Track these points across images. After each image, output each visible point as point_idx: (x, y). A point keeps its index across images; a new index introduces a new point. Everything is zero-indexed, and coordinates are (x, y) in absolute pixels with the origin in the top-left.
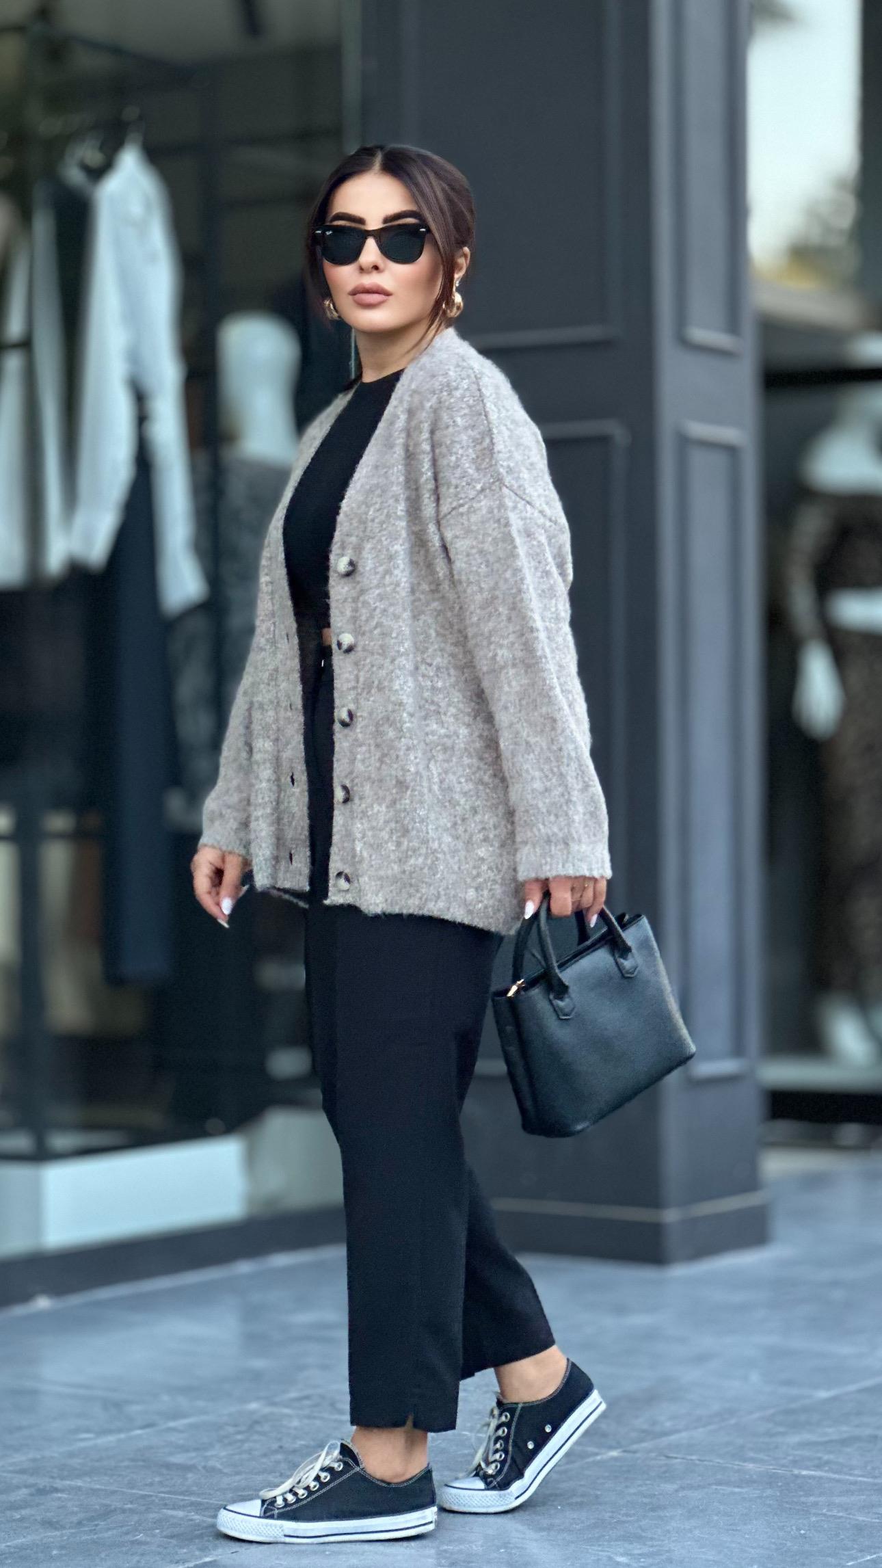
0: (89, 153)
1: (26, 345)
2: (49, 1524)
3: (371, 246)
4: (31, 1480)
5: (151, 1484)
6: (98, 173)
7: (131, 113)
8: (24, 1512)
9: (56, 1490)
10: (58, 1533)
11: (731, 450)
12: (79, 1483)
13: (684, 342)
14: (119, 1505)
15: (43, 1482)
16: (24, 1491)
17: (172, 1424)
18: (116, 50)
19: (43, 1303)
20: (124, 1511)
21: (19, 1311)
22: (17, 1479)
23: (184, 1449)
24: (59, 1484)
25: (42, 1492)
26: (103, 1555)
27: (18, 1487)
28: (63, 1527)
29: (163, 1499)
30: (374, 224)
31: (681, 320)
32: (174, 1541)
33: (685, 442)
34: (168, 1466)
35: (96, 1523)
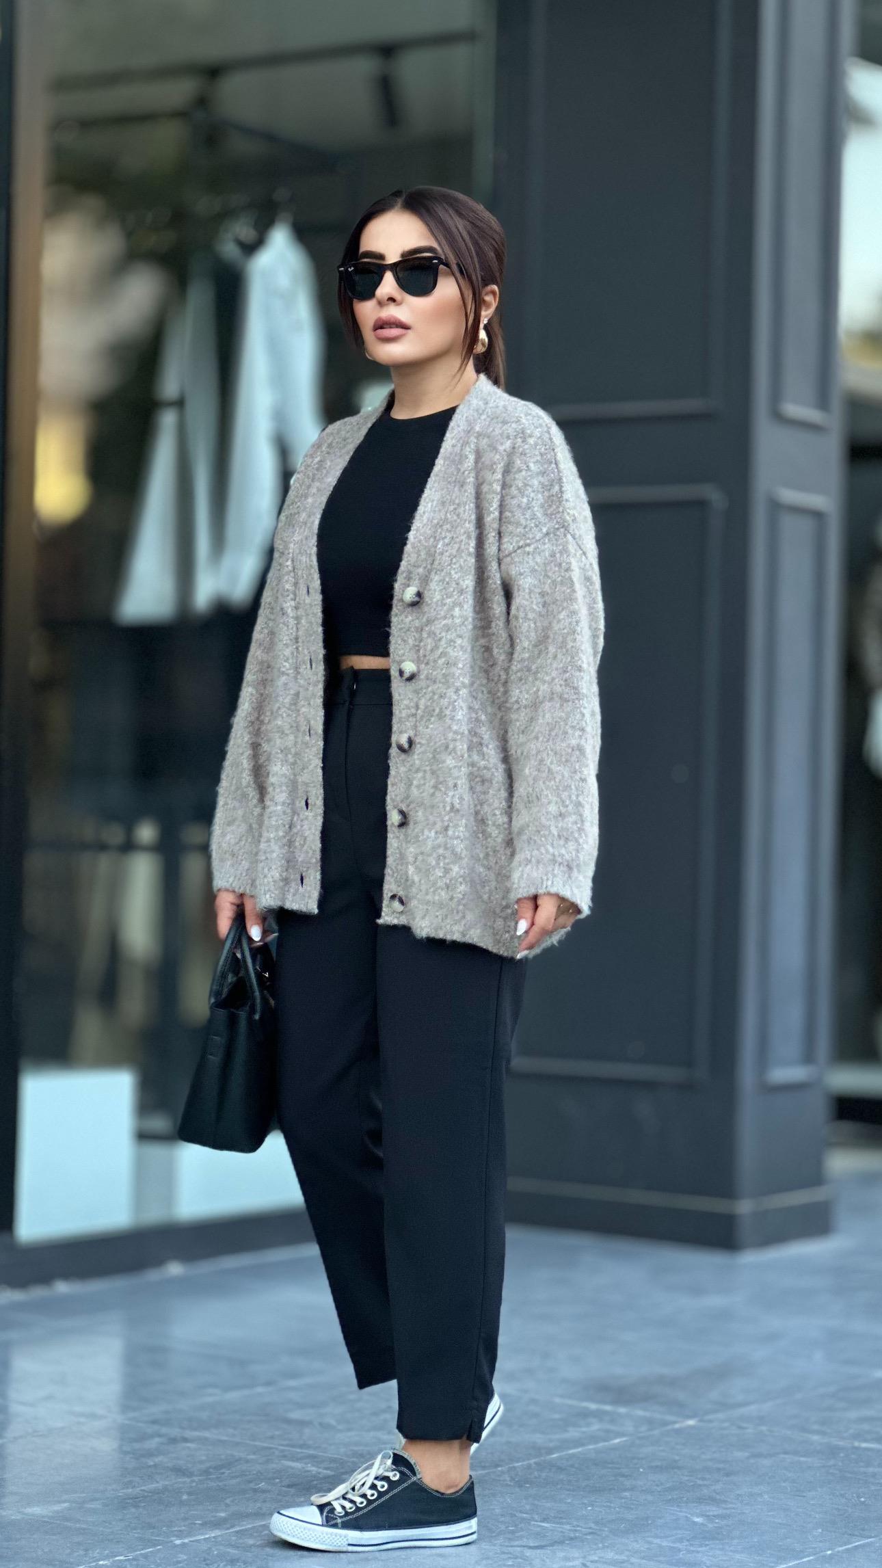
0: (243, 229)
1: (180, 404)
2: (179, 1471)
3: (389, 277)
4: (164, 1430)
5: (272, 1437)
6: (252, 247)
7: (281, 194)
8: (158, 1459)
9: (185, 1440)
10: (188, 1480)
11: (818, 515)
12: (207, 1434)
13: (778, 416)
14: (242, 1455)
15: (175, 1432)
16: (157, 1440)
17: (292, 1383)
18: (270, 137)
19: (175, 1269)
20: (247, 1461)
21: (153, 1276)
22: (151, 1429)
23: (301, 1406)
24: (189, 1434)
25: (173, 1441)
26: (228, 1501)
27: (152, 1436)
28: (191, 1475)
29: (283, 1451)
30: (393, 257)
31: (776, 396)
32: (292, 1490)
33: (776, 507)
34: (289, 1421)
35: (222, 1471)
